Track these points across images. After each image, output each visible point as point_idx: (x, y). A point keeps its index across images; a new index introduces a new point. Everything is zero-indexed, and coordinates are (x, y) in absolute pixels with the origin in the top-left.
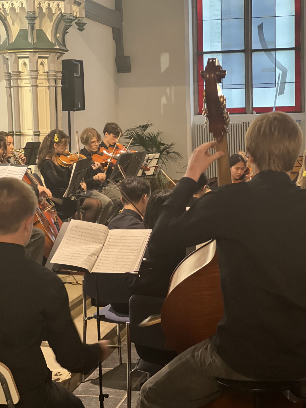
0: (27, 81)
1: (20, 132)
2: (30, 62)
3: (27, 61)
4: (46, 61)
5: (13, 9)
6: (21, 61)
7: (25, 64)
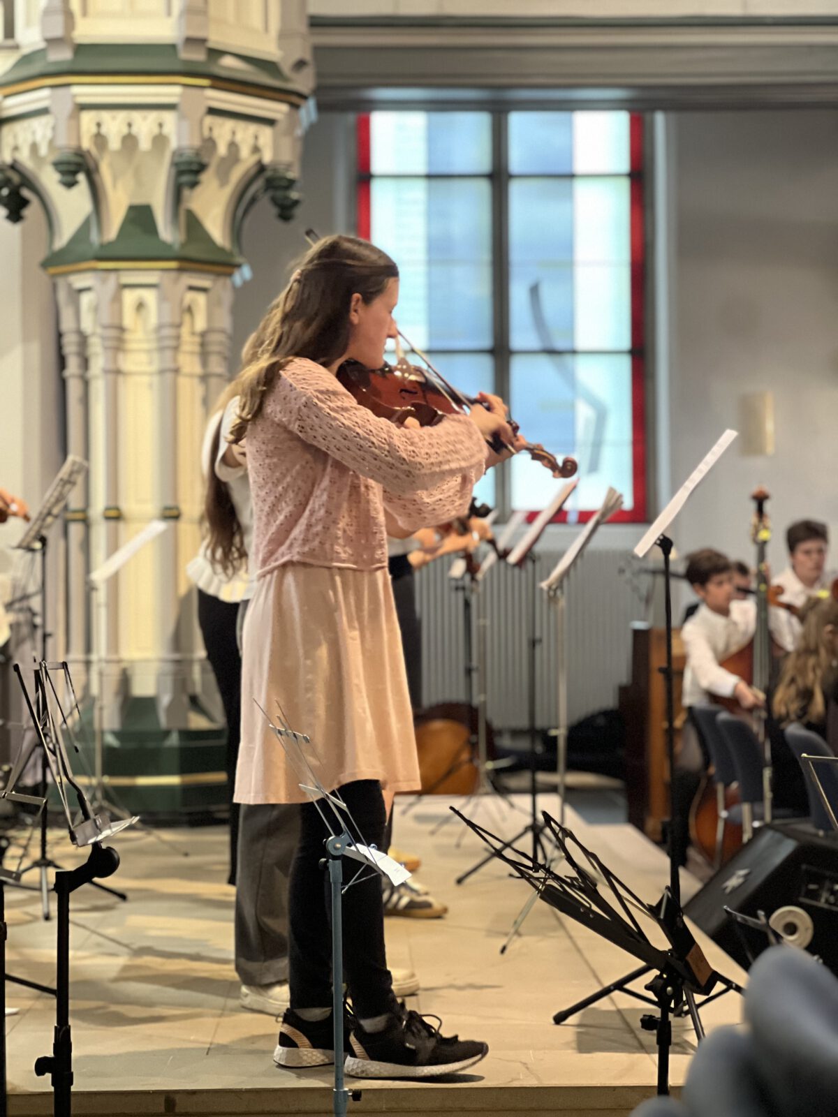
0: (143, 357)
1: (117, 509)
2: (162, 299)
3: (150, 296)
4: (201, 299)
5: (130, 140)
6: (130, 297)
7: (140, 306)
